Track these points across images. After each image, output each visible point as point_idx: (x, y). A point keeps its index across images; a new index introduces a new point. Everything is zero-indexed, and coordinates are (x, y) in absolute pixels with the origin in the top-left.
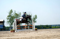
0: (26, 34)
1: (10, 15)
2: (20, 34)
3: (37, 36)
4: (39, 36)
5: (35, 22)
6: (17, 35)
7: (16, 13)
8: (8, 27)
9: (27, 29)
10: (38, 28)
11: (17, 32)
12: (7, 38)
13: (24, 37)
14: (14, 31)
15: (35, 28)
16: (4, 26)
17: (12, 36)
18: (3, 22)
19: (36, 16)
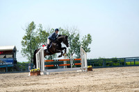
0: (66, 80)
1: (29, 36)
2: (52, 81)
3: (92, 84)
4: (96, 83)
5: (87, 51)
6: (45, 81)
7: (43, 30)
8: (24, 64)
9: (69, 67)
10: (95, 64)
11: (45, 74)
12: (23, 88)
13: (62, 86)
14: (38, 73)
15: (86, 66)
16: (15, 62)
17: (33, 84)
18: (13, 52)
19: (89, 37)
